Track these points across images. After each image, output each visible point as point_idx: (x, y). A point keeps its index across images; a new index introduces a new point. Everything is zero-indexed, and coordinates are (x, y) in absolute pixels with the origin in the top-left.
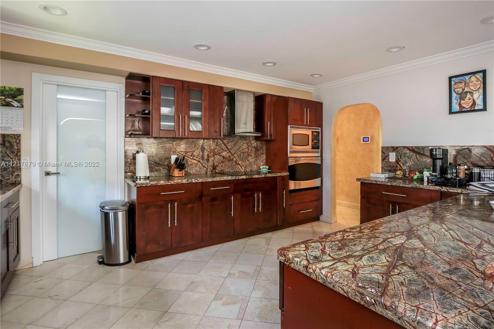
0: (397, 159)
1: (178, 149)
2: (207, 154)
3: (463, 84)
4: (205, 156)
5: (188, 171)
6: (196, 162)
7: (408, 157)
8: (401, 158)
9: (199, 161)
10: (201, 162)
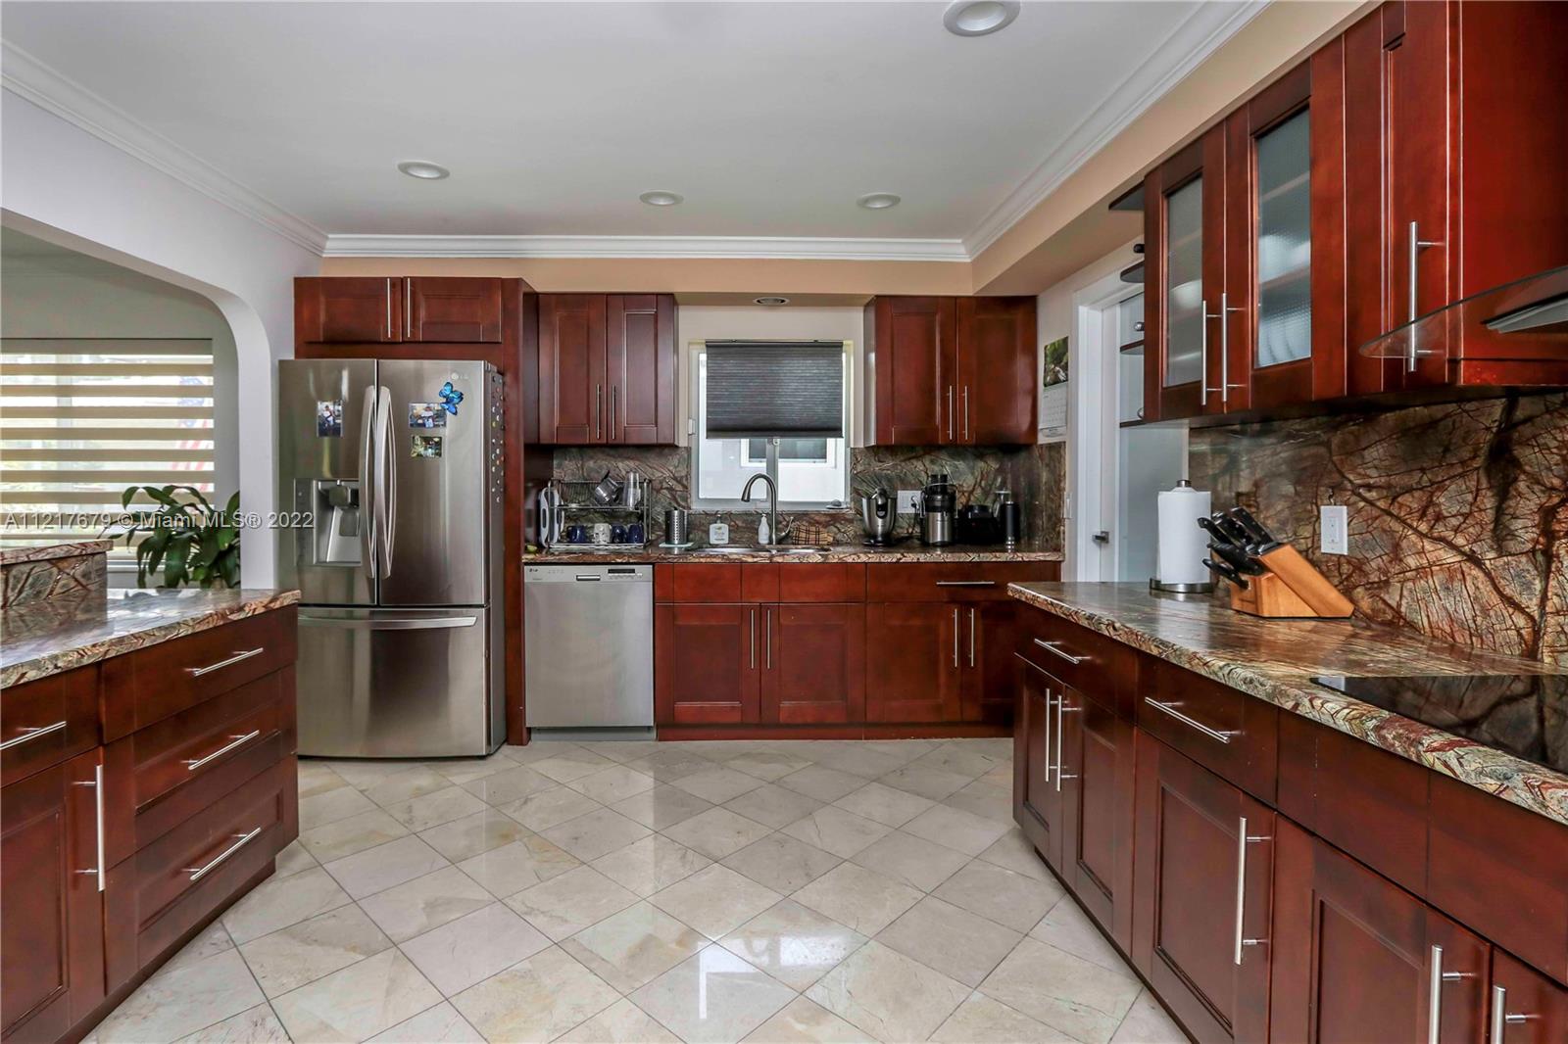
1: (1353, 469)
2: (1541, 507)
4: (1517, 524)
5: (1399, 605)
6: (1450, 558)
9: (1473, 559)
10: (1487, 562)
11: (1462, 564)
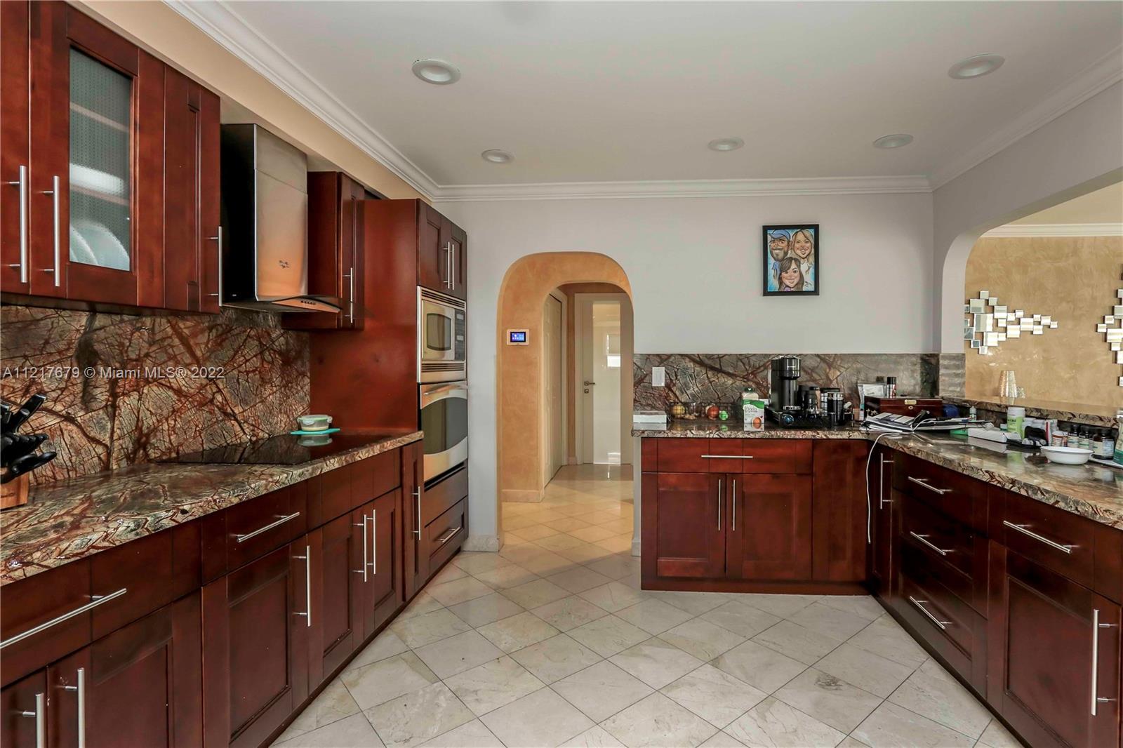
0: (669, 381)
3: (786, 243)
4: (97, 391)
6: (51, 421)
7: (691, 376)
8: (677, 378)
9: (69, 419)
10: (79, 419)
11: (61, 424)
